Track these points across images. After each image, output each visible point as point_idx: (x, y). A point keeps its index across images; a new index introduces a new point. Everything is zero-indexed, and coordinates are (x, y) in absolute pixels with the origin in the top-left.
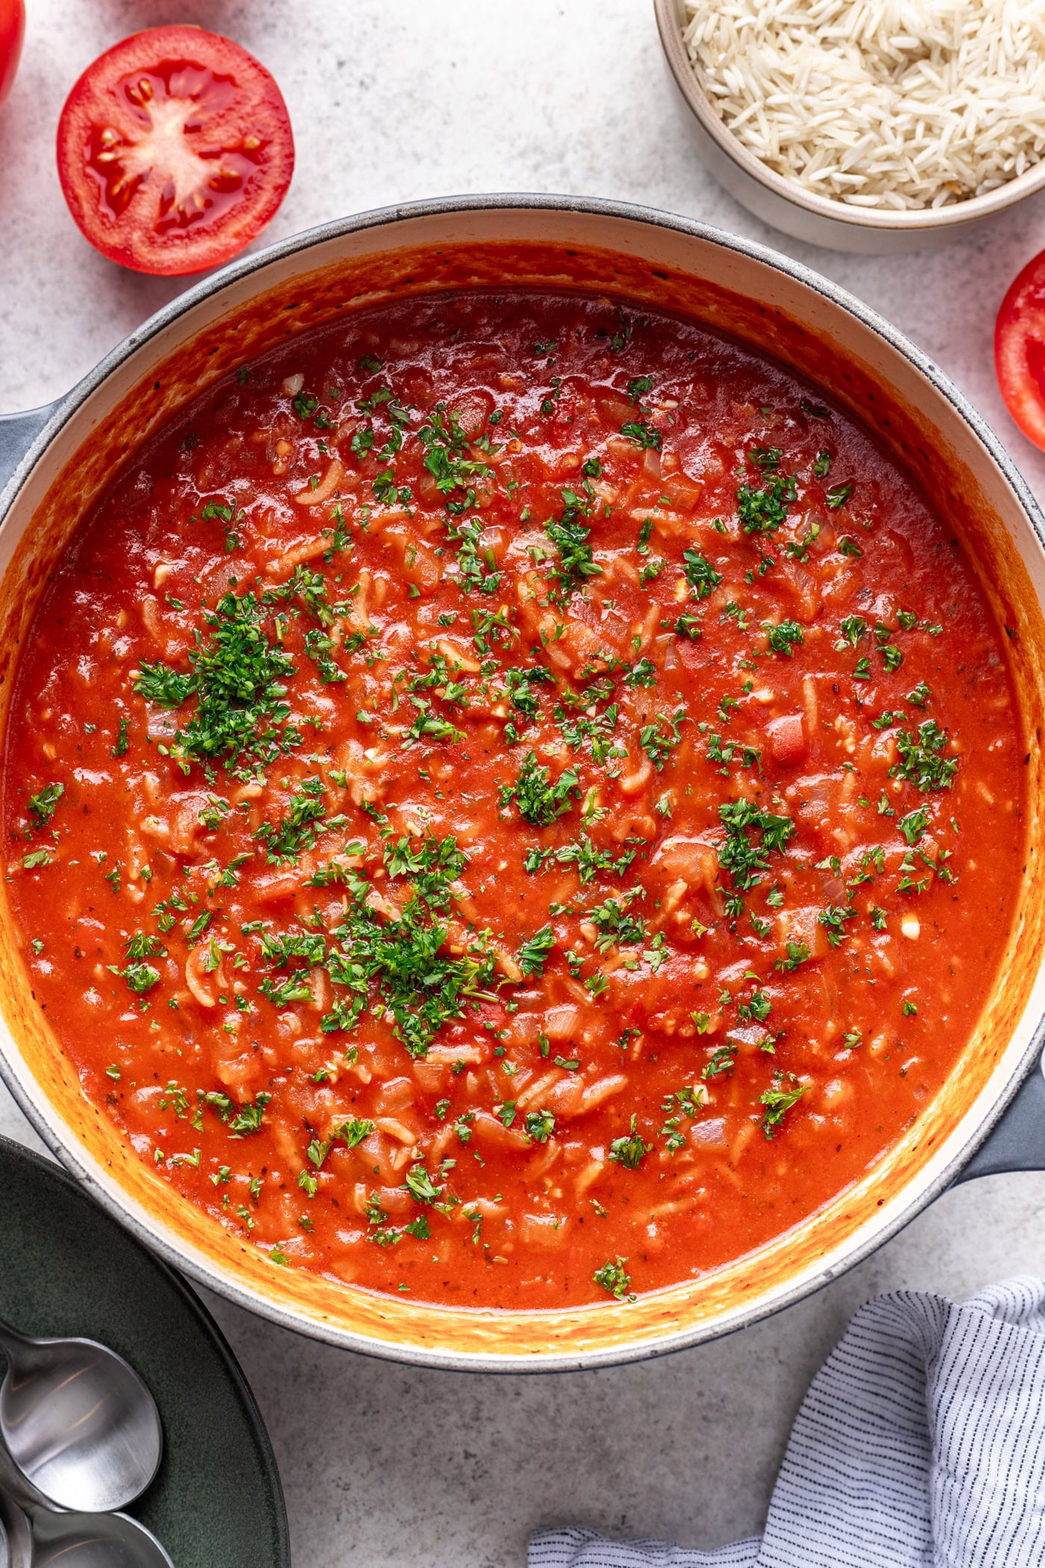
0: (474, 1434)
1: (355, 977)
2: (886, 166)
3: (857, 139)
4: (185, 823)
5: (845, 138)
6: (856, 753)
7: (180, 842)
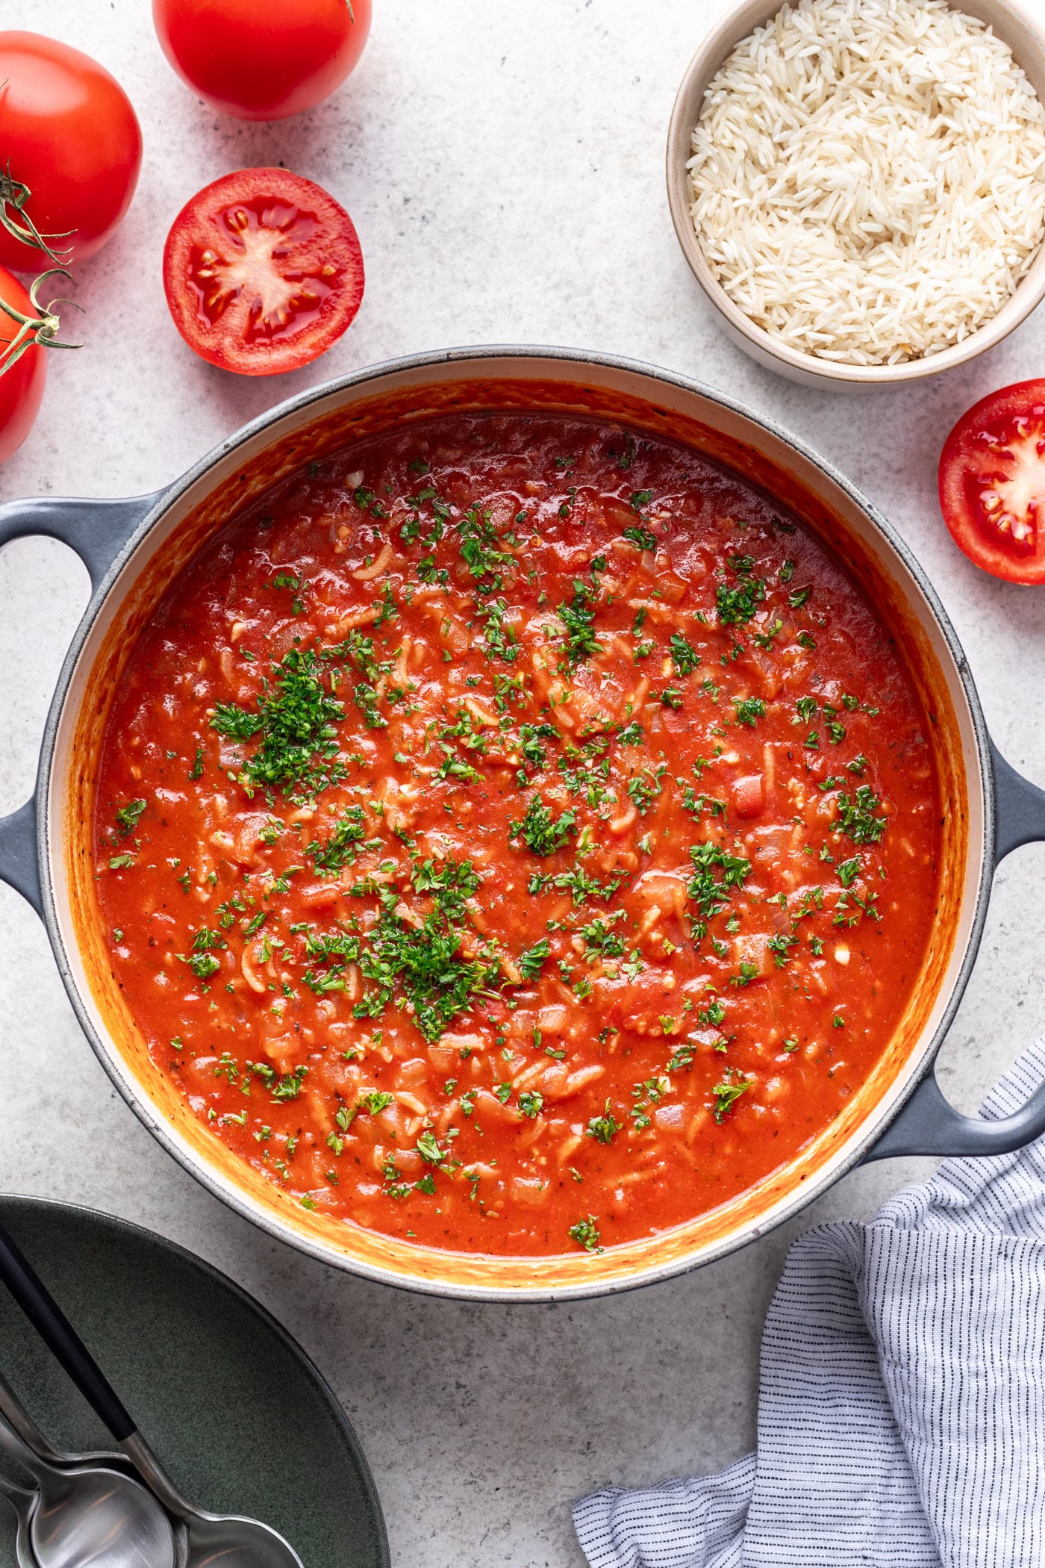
0: (465, 1368)
1: (383, 974)
2: (852, 329)
3: (828, 305)
4: (247, 838)
5: (818, 304)
6: (804, 809)
7: (242, 853)
